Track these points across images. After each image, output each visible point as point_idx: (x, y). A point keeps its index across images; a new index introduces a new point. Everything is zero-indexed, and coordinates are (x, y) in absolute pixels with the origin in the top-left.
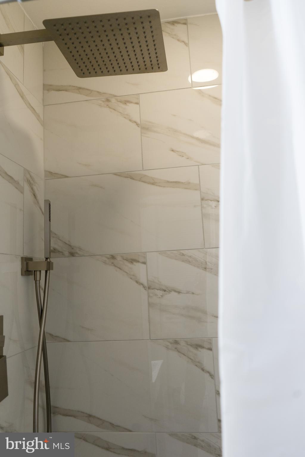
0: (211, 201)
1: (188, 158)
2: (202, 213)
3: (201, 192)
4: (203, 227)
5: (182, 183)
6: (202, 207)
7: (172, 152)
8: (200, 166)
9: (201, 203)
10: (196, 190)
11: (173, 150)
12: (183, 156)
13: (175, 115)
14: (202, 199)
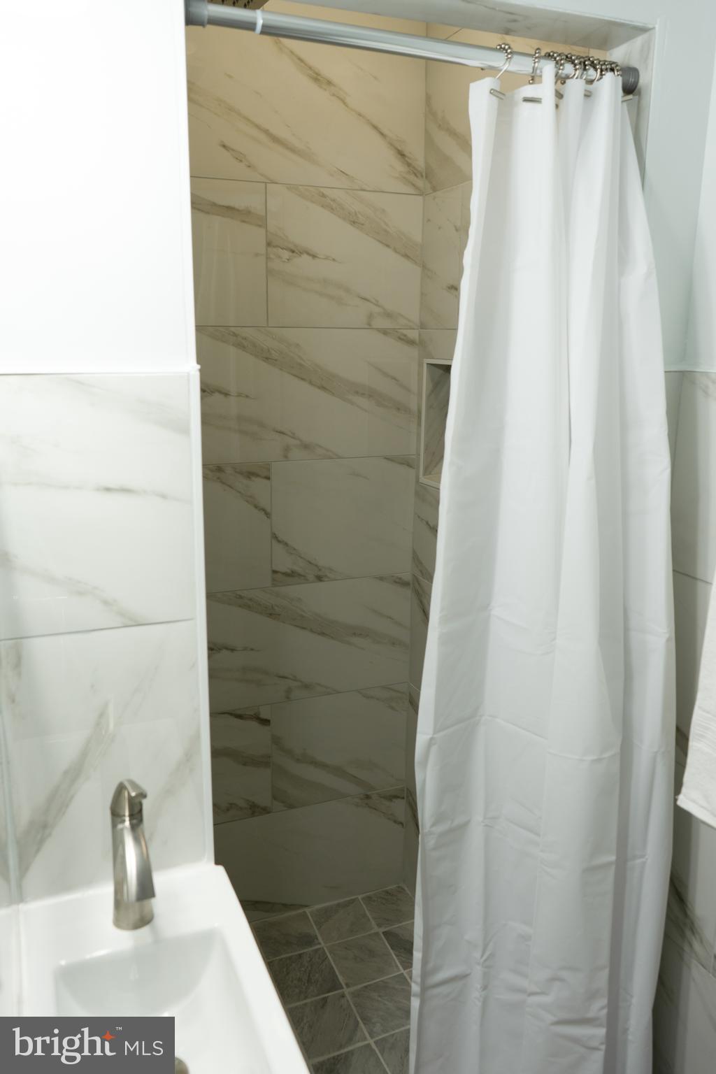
0: (282, 249)
1: (249, 167)
2: (267, 267)
3: (267, 231)
4: (267, 292)
5: (238, 210)
6: (268, 258)
7: (223, 149)
8: (268, 184)
9: (267, 250)
10: (260, 226)
11: (224, 146)
12: (241, 161)
13: (230, 77)
14: (269, 244)
